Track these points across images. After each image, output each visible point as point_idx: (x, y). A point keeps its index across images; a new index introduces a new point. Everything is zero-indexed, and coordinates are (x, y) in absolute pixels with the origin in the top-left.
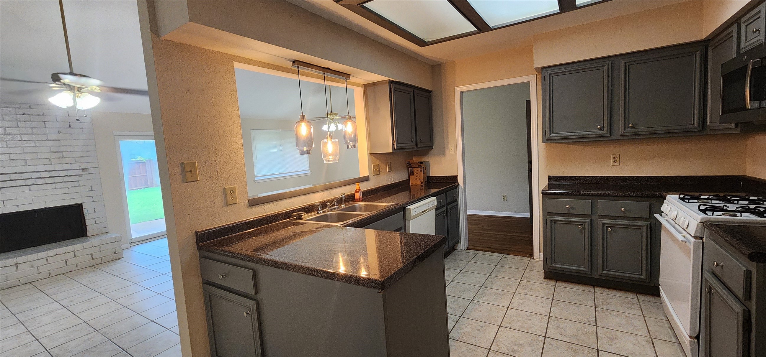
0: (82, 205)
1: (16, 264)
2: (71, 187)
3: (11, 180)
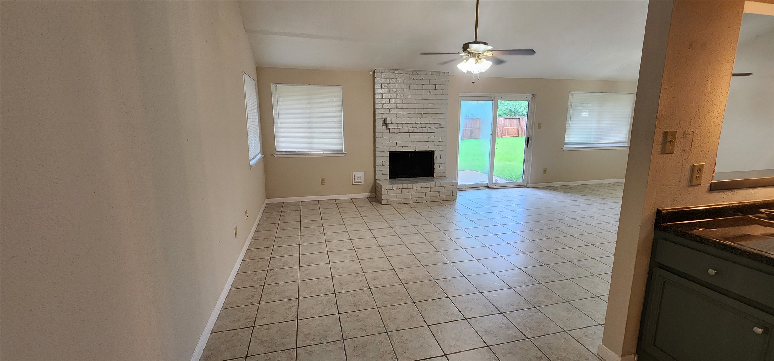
0: (434, 152)
1: (402, 188)
2: (430, 137)
3: (402, 128)
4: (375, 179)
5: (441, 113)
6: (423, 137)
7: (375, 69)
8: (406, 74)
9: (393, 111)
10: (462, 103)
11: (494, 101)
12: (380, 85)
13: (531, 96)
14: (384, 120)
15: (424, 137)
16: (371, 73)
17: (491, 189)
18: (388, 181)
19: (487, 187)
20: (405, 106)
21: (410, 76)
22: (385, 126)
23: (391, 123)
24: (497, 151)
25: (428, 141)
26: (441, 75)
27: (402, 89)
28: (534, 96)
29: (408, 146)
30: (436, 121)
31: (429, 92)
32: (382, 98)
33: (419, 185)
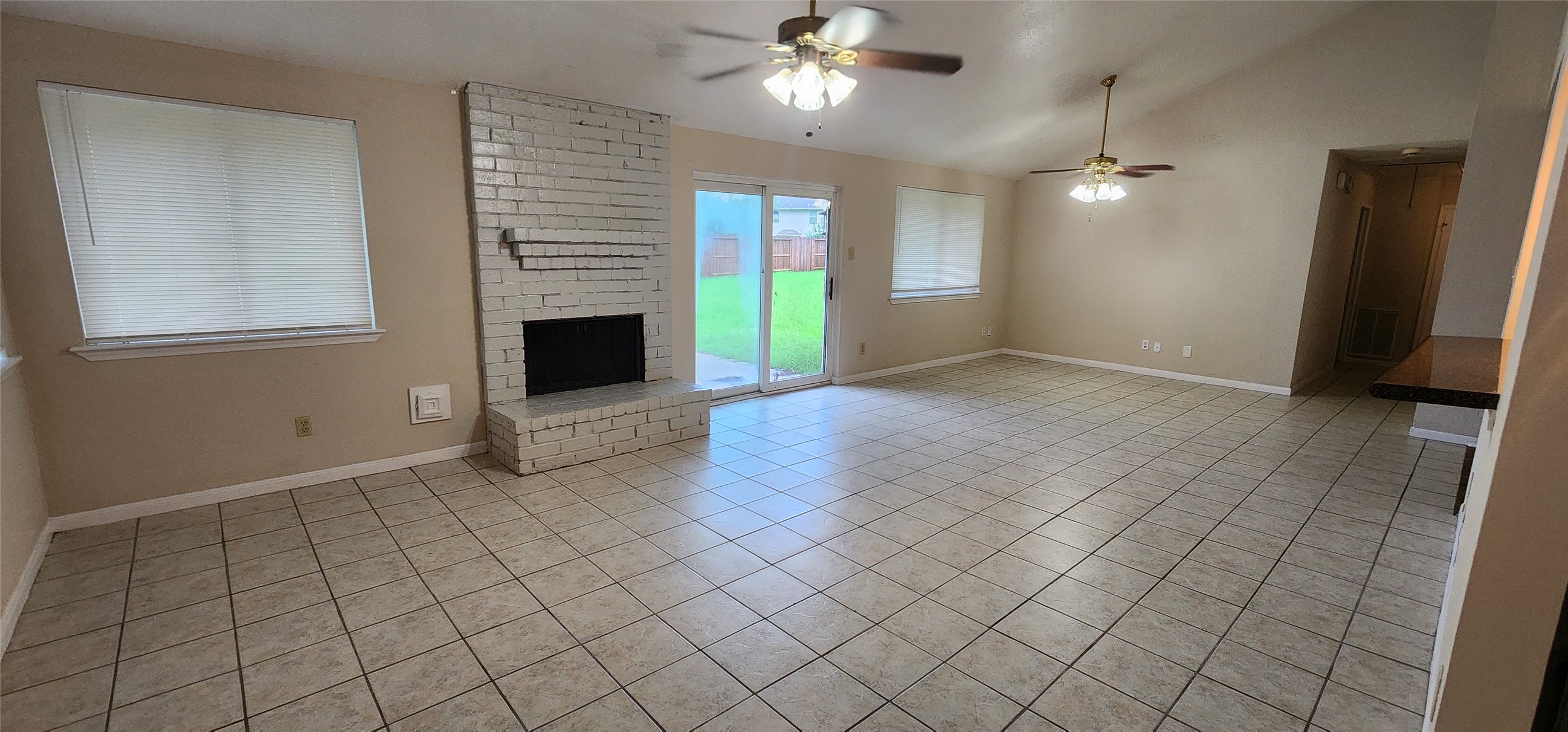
0: (643, 318)
1: (575, 423)
2: (631, 280)
3: (559, 256)
4: (484, 404)
5: (656, 220)
6: (613, 280)
7: (468, 83)
8: (560, 107)
9: (525, 208)
10: (701, 196)
11: (765, 195)
12: (487, 130)
13: (833, 189)
14: (505, 231)
15: (617, 280)
16: (453, 92)
17: (768, 396)
18: (525, 403)
19: (758, 392)
20: (559, 196)
21: (571, 114)
22: (506, 252)
23: (528, 242)
24: (775, 309)
25: (626, 292)
26: (651, 121)
27: (550, 148)
28: (839, 190)
29: (574, 306)
30: (647, 238)
31: (624, 162)
32: (494, 170)
33: (620, 408)
